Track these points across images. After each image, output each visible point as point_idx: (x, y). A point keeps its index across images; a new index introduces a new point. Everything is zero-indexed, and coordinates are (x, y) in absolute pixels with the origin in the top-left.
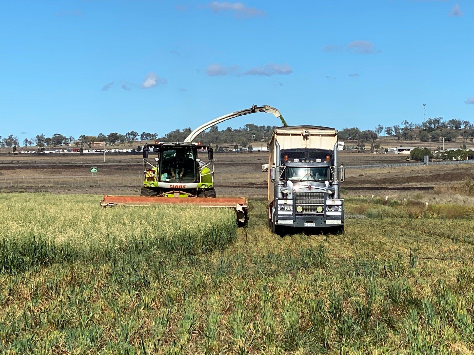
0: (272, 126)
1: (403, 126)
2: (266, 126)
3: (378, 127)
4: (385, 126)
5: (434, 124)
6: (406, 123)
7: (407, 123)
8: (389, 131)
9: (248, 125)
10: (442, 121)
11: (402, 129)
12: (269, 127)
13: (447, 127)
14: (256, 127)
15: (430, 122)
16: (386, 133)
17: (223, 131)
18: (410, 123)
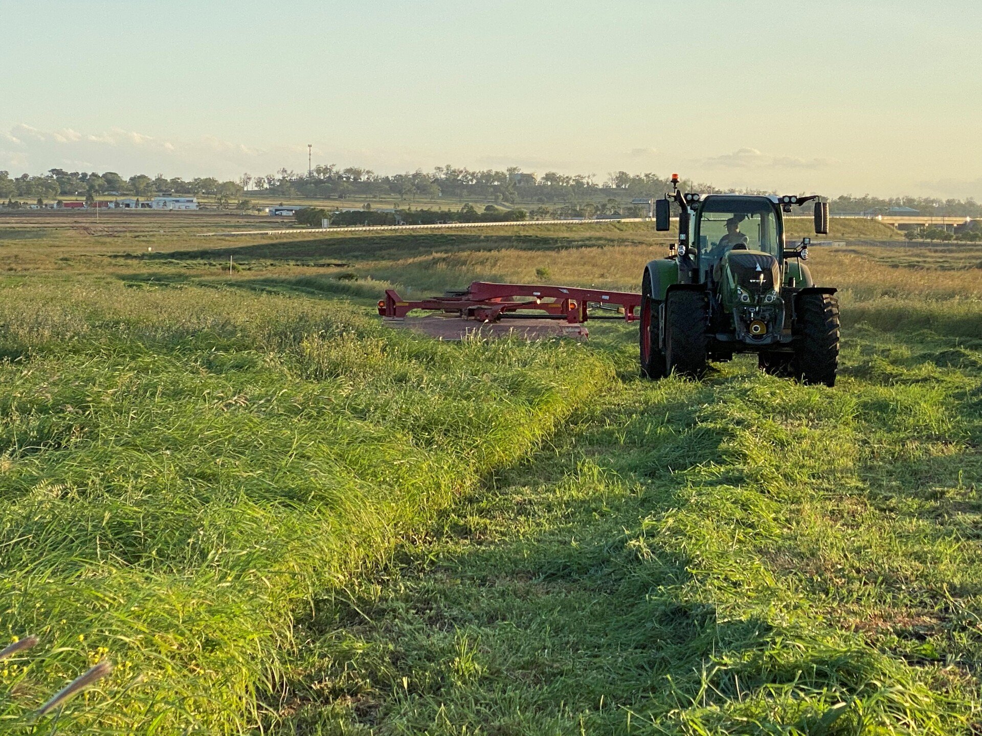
0: (90, 173)
1: (279, 176)
2: (80, 173)
3: (243, 177)
4: (254, 176)
5: (324, 174)
6: (284, 171)
7: (286, 171)
8: (259, 183)
10: (334, 170)
11: (279, 180)
12: (85, 175)
13: (343, 178)
15: (318, 171)
16: (254, 185)
18: (289, 172)
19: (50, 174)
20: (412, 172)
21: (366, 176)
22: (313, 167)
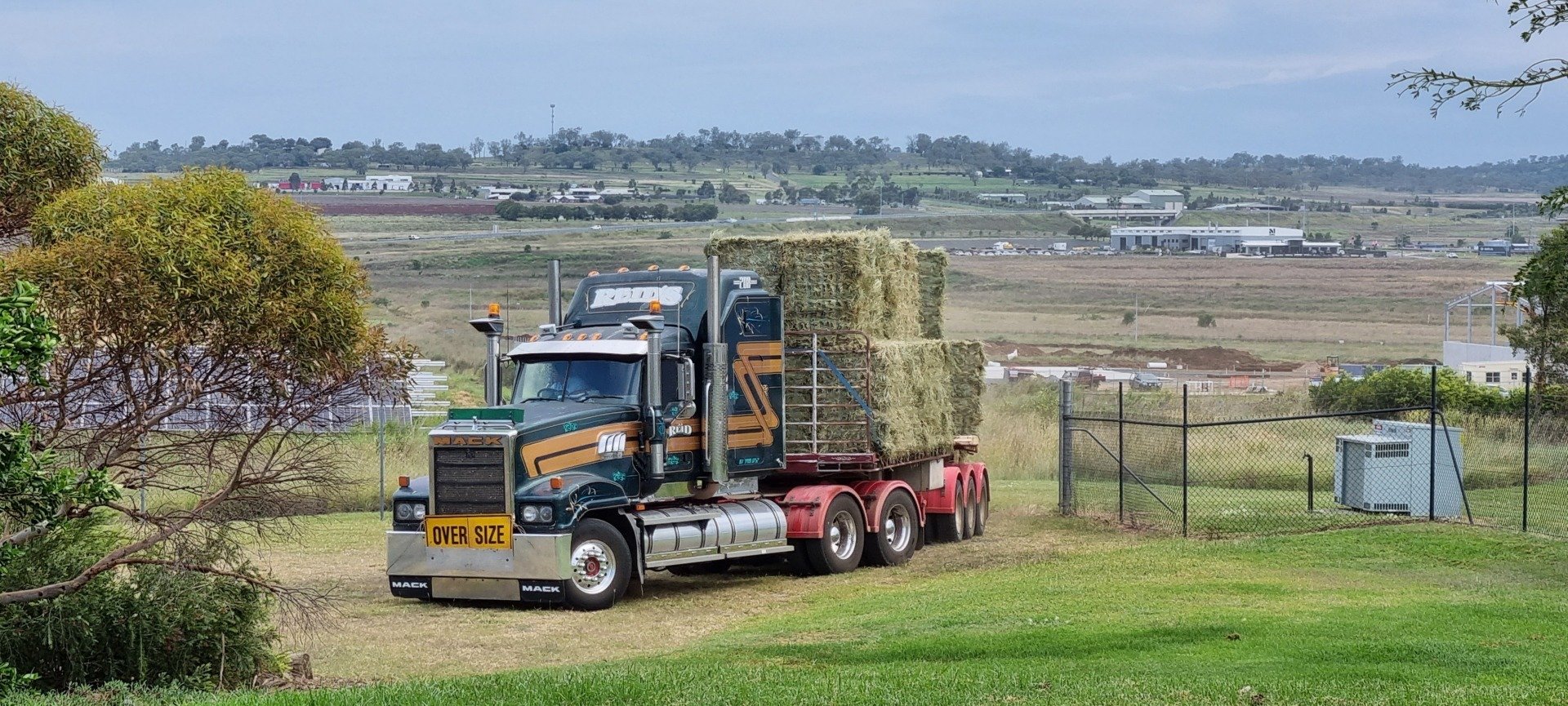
0: (296, 140)
1: (517, 142)
4: (487, 140)
5: (568, 138)
6: (522, 135)
8: (494, 149)
9: (254, 137)
10: (580, 134)
11: (516, 146)
12: (291, 142)
13: (590, 142)
14: (270, 141)
15: (562, 134)
17: (214, 147)
18: (527, 137)
19: (251, 141)
20: (674, 135)
21: (619, 141)
22: (556, 131)
